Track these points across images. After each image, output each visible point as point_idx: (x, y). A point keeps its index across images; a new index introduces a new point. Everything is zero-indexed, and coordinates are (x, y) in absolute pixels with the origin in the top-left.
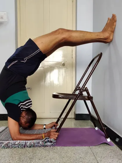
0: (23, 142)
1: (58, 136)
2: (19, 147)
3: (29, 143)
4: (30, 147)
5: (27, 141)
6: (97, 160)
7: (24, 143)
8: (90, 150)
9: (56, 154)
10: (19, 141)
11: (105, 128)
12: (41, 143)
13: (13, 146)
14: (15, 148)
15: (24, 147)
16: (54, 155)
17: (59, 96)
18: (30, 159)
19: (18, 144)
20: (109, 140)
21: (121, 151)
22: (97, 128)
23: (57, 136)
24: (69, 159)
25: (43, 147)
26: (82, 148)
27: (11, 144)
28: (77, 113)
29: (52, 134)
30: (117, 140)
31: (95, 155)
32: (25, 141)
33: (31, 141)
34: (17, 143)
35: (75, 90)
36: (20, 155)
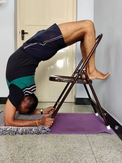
0: (14, 128)
1: (54, 122)
2: (9, 134)
3: (21, 130)
4: (22, 134)
5: (19, 128)
6: (93, 151)
7: (16, 129)
8: (87, 138)
9: (48, 142)
10: (10, 127)
11: (105, 114)
12: (33, 130)
13: (3, 132)
14: (5, 134)
15: (16, 134)
16: (46, 143)
17: (56, 79)
18: (19, 148)
19: (10, 130)
20: (109, 127)
21: (120, 140)
22: (97, 114)
23: (52, 122)
24: (62, 148)
25: (35, 135)
26: (78, 136)
27: (1, 130)
28: (77, 97)
29: (47, 120)
30: (117, 128)
31: (91, 145)
32: (16, 127)
33: (23, 128)
34: (8, 129)
35: (74, 73)
36: (9, 143)
